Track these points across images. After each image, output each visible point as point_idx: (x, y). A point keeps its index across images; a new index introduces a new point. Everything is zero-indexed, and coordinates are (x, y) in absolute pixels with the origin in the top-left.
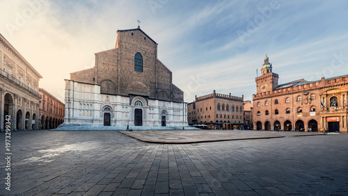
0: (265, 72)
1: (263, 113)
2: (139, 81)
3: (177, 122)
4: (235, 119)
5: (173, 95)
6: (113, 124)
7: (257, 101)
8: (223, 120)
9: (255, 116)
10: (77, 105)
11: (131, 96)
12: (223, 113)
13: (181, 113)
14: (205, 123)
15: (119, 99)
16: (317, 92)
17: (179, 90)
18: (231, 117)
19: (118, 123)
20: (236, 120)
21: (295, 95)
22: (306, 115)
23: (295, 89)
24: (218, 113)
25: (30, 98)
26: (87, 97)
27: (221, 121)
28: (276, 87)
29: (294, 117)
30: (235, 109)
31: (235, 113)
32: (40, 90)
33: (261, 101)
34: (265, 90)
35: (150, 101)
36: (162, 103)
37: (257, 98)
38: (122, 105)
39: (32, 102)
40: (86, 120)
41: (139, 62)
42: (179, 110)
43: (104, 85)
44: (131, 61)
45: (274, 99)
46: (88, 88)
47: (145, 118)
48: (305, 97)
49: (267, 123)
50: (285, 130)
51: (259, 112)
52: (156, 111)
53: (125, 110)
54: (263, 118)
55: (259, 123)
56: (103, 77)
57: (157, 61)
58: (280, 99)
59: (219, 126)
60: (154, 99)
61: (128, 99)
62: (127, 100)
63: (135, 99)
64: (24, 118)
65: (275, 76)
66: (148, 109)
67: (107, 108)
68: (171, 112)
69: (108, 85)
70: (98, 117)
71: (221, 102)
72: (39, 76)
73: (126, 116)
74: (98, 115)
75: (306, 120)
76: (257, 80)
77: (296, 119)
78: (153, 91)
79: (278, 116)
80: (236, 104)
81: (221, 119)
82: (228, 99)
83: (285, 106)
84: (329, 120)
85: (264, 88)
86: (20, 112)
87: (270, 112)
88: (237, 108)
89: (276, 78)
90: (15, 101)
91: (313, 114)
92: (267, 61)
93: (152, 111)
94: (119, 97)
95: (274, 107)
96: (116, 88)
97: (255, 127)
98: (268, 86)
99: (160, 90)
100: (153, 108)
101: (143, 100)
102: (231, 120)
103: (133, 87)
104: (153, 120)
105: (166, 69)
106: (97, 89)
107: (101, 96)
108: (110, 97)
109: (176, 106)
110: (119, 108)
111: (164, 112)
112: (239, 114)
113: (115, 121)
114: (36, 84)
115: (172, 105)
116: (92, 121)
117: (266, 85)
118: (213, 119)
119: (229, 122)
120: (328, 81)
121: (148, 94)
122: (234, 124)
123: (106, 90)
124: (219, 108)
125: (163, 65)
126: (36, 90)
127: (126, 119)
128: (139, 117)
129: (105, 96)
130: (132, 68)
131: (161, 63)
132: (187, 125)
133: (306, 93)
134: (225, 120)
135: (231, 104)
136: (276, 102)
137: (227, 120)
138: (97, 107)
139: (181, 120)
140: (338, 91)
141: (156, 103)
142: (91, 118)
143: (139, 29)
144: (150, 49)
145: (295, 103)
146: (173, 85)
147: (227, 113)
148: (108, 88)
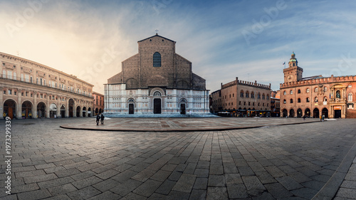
0: (292, 65)
1: (288, 101)
2: (158, 74)
3: (197, 110)
4: (261, 107)
5: (194, 83)
6: (135, 112)
7: (283, 90)
8: (247, 107)
9: (281, 103)
10: (111, 100)
11: (150, 88)
12: (247, 100)
13: (202, 100)
14: (229, 111)
15: (139, 92)
16: (328, 85)
17: (200, 78)
18: (256, 104)
19: (139, 112)
20: (263, 107)
21: (314, 87)
22: (321, 104)
23: (314, 81)
24: (241, 100)
25: (85, 99)
26: (117, 93)
27: (245, 109)
28: (300, 79)
29: (312, 105)
30: (261, 96)
31: (261, 101)
32: (94, 93)
33: (287, 90)
34: (291, 81)
35: (167, 91)
36: (181, 92)
37: (284, 87)
38: (143, 96)
39: (87, 101)
40: (116, 110)
41: (157, 60)
42: (200, 97)
43: (129, 83)
44: (149, 60)
45: (297, 88)
46: (117, 87)
47: (163, 106)
48: (320, 89)
49: (292, 111)
50: (314, 117)
51: (285, 100)
52: (175, 99)
53: (145, 100)
54: (288, 106)
55: (285, 110)
56: (128, 77)
57: (175, 55)
58: (303, 89)
59: (242, 113)
60: (173, 89)
61: (148, 91)
62: (146, 92)
63: (153, 91)
64: (82, 111)
65: (300, 70)
66: (166, 99)
67: (131, 100)
68: (191, 100)
69: (132, 82)
70: (125, 108)
71: (245, 89)
72: (92, 86)
73: (146, 105)
74: (124, 106)
75: (320, 109)
76: (285, 71)
77: (313, 107)
78: (172, 81)
79: (301, 104)
80: (262, 91)
81: (244, 106)
82: (254, 86)
83: (306, 95)
84: (335, 108)
85: (290, 79)
86: (78, 108)
87: (294, 100)
88: (264, 95)
89: (300, 72)
90: (75, 102)
91: (325, 103)
92: (293, 57)
93: (170, 100)
94: (139, 90)
95: (298, 96)
96: (137, 84)
97: (282, 114)
98: (293, 77)
99: (178, 80)
100: (171, 97)
101: (162, 91)
102: (256, 107)
103: (152, 80)
104: (171, 108)
105: (185, 60)
106: (123, 86)
107: (126, 91)
108: (133, 91)
109: (197, 93)
110: (139, 99)
111: (183, 100)
112: (265, 101)
113: (137, 110)
114: (90, 91)
115: (191, 93)
116: (120, 110)
117: (292, 76)
118: (235, 106)
119: (254, 109)
120: (335, 78)
121: (167, 85)
122: (260, 112)
123: (130, 86)
124: (242, 95)
125: (182, 58)
126: (91, 94)
127: (146, 108)
128: (157, 106)
129: (129, 91)
130: (151, 65)
131: (179, 56)
132: (209, 112)
133: (321, 85)
134: (250, 107)
135: (256, 91)
136: (299, 92)
137: (251, 107)
138: (123, 100)
139: (203, 107)
140: (341, 86)
141: (175, 92)
142: (119, 108)
143: (157, 35)
144: (168, 47)
145: (313, 93)
146: (193, 74)
147: (252, 101)
148: (132, 84)
